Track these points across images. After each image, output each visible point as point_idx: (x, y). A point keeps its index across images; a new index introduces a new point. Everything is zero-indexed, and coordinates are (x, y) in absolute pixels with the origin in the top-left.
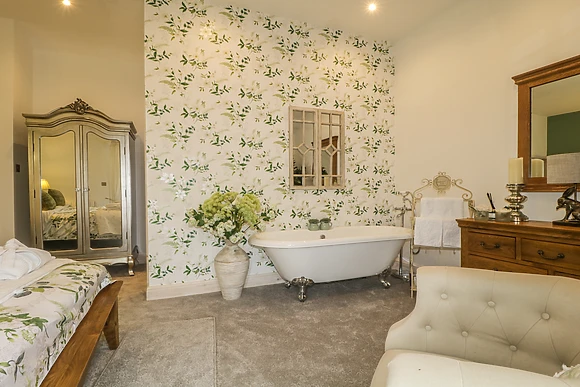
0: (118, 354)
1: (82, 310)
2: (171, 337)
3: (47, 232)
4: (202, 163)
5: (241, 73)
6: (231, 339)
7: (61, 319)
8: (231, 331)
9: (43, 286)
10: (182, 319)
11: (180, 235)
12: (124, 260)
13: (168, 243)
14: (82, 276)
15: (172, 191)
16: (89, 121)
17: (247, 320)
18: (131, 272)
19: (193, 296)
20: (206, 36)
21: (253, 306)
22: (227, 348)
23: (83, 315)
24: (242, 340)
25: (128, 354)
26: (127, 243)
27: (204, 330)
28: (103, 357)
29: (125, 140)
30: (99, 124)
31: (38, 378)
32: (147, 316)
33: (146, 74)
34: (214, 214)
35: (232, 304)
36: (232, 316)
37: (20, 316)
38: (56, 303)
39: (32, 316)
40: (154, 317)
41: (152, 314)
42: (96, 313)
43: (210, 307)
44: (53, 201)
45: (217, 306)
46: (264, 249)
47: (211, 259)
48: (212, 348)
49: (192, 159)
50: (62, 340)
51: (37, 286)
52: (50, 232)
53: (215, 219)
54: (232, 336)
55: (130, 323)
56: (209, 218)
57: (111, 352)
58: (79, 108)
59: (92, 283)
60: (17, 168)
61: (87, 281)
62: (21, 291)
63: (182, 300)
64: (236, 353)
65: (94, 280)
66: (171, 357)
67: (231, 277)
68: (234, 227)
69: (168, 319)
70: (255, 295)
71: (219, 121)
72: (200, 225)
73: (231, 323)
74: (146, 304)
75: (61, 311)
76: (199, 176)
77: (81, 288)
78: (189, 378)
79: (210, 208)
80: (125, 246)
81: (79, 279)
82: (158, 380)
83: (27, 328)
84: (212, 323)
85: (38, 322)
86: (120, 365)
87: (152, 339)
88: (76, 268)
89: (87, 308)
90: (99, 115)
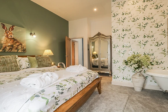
0: (100, 96)
1: (89, 82)
2: (114, 96)
4: (129, 45)
5: (144, 12)
6: (132, 104)
7: (81, 83)
8: (133, 101)
10: (119, 92)
11: (121, 67)
12: (108, 72)
13: (118, 69)
14: (90, 74)
15: (119, 54)
16: (100, 37)
17: (140, 99)
18: (110, 76)
19: (125, 87)
20: (130, 4)
21: (145, 96)
22: (129, 106)
23: (89, 83)
24: (136, 106)
25: (102, 96)
26: (109, 68)
27: (124, 98)
28: (97, 95)
29: (109, 41)
30: (103, 37)
31: (74, 94)
32: (110, 89)
33: (112, 21)
34: (131, 62)
35: (137, 93)
36: (135, 97)
37: (73, 80)
38: (81, 79)
39: (75, 80)
40: (112, 89)
41: (111, 88)
42: (93, 84)
43: (129, 91)
44: (96, 57)
45: (131, 92)
46: (152, 76)
47: (131, 76)
48: (124, 104)
49: (125, 44)
50: (82, 87)
51: (80, 75)
52: (95, 64)
53: (132, 63)
54: (133, 103)
55: (106, 89)
56: (130, 63)
57: (99, 94)
58: (99, 34)
59: (92, 76)
60: (88, 50)
62: (77, 75)
63: (121, 87)
64: (132, 109)
65: (93, 76)
66: (112, 102)
67: (137, 84)
68: (137, 66)
69: (115, 91)
70: (148, 92)
71: (135, 30)
72: (127, 65)
73: (134, 99)
74: (111, 85)
75: (82, 81)
76: (127, 49)
77: (88, 77)
78: (114, 109)
79: (129, 60)
80: (109, 69)
82: (106, 106)
83: (73, 83)
84: (128, 97)
85: (76, 82)
86: (99, 98)
87: (109, 95)
88: (90, 72)
89: (91, 82)
90: (103, 35)
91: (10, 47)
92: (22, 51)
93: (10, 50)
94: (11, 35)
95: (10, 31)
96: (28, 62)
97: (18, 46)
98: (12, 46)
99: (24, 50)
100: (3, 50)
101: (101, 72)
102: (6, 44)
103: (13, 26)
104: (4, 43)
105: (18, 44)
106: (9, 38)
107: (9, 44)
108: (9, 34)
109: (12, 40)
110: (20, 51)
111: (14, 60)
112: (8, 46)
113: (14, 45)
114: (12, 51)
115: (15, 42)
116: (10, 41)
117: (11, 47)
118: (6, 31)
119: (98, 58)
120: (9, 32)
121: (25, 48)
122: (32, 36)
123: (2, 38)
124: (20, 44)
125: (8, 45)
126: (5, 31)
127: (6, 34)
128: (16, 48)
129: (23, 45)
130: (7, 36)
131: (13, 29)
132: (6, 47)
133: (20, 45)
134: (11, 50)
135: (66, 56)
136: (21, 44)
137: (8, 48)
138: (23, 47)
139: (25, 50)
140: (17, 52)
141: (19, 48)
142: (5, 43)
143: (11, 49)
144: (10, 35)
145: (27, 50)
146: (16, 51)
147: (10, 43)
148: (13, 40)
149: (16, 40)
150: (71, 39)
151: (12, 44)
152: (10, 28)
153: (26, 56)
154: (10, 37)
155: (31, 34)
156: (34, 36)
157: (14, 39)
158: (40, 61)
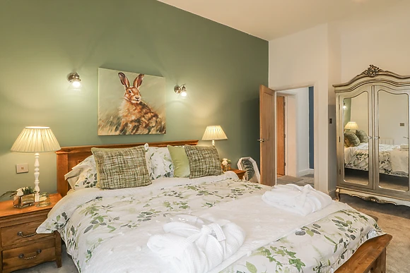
1: (343, 257)
3: (352, 162)
9: (315, 230)
14: (346, 228)
16: (378, 81)
23: (343, 262)
37: (290, 254)
38: (317, 250)
39: (297, 257)
42: (356, 263)
44: (358, 140)
51: (311, 228)
52: (354, 163)
58: (372, 72)
59: (353, 237)
60: (331, 121)
61: (350, 234)
62: (299, 230)
65: (357, 234)
75: (318, 258)
77: (341, 241)
81: (343, 230)
83: (289, 266)
85: (299, 264)
88: (345, 218)
89: (348, 255)
90: (388, 74)
91: (134, 124)
92: (157, 130)
93: (134, 131)
94: (136, 96)
95: (134, 87)
96: (169, 160)
97: (150, 119)
98: (138, 121)
99: (162, 130)
100: (121, 131)
101: (380, 198)
102: (127, 118)
103: (140, 76)
104: (124, 116)
105: (149, 115)
106: (132, 104)
107: (133, 118)
108: (132, 94)
109: (138, 108)
110: (153, 131)
111: (141, 159)
112: (132, 122)
113: (143, 119)
114: (139, 132)
115: (144, 111)
116: (136, 109)
117: (136, 124)
118: (127, 88)
119: (364, 144)
120: (133, 89)
121: (163, 123)
122: (179, 92)
123: (120, 105)
124: (154, 116)
125: (130, 120)
126: (125, 88)
127: (127, 95)
128: (147, 126)
129: (159, 116)
130: (130, 99)
131: (140, 83)
132: (126, 125)
133: (154, 118)
134: (137, 130)
135: (261, 140)
136: (156, 116)
137: (130, 126)
138: (160, 123)
139: (164, 128)
140: (148, 134)
141: (151, 125)
142: (126, 116)
143: (136, 128)
144: (134, 98)
145: (167, 129)
146: (146, 131)
147: (134, 114)
148: (141, 107)
149: (147, 106)
150: (274, 91)
151: (138, 116)
152: (135, 80)
153: (165, 144)
154: (135, 102)
155: (177, 88)
156: (184, 94)
157: (143, 106)
158: (195, 160)
